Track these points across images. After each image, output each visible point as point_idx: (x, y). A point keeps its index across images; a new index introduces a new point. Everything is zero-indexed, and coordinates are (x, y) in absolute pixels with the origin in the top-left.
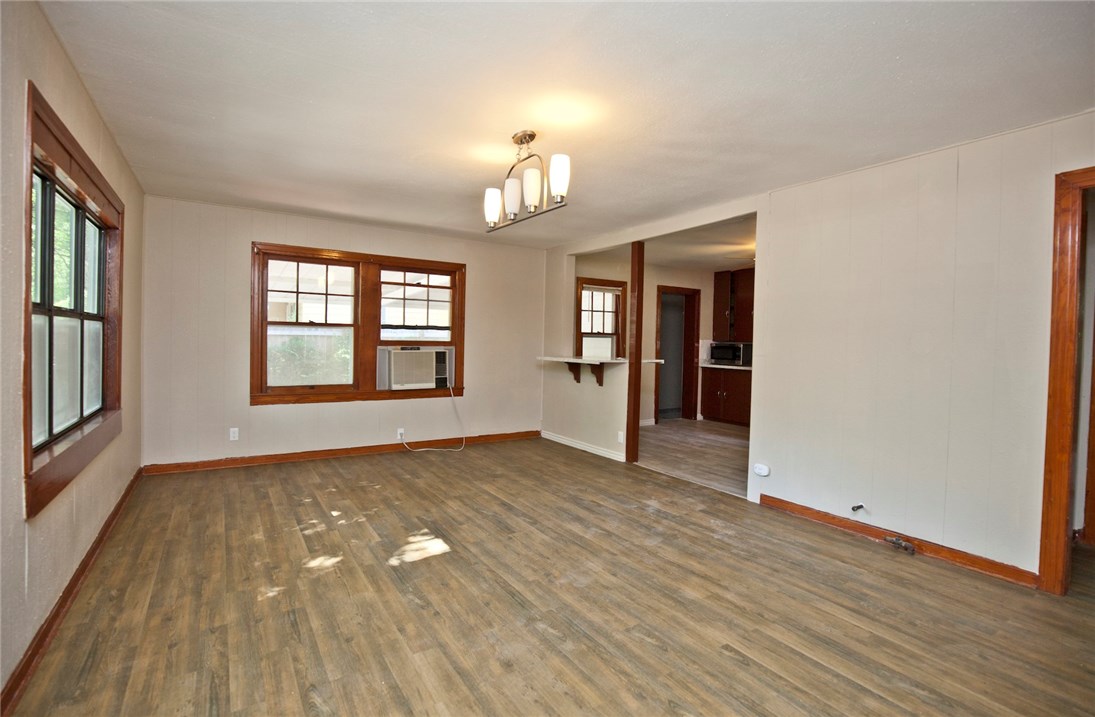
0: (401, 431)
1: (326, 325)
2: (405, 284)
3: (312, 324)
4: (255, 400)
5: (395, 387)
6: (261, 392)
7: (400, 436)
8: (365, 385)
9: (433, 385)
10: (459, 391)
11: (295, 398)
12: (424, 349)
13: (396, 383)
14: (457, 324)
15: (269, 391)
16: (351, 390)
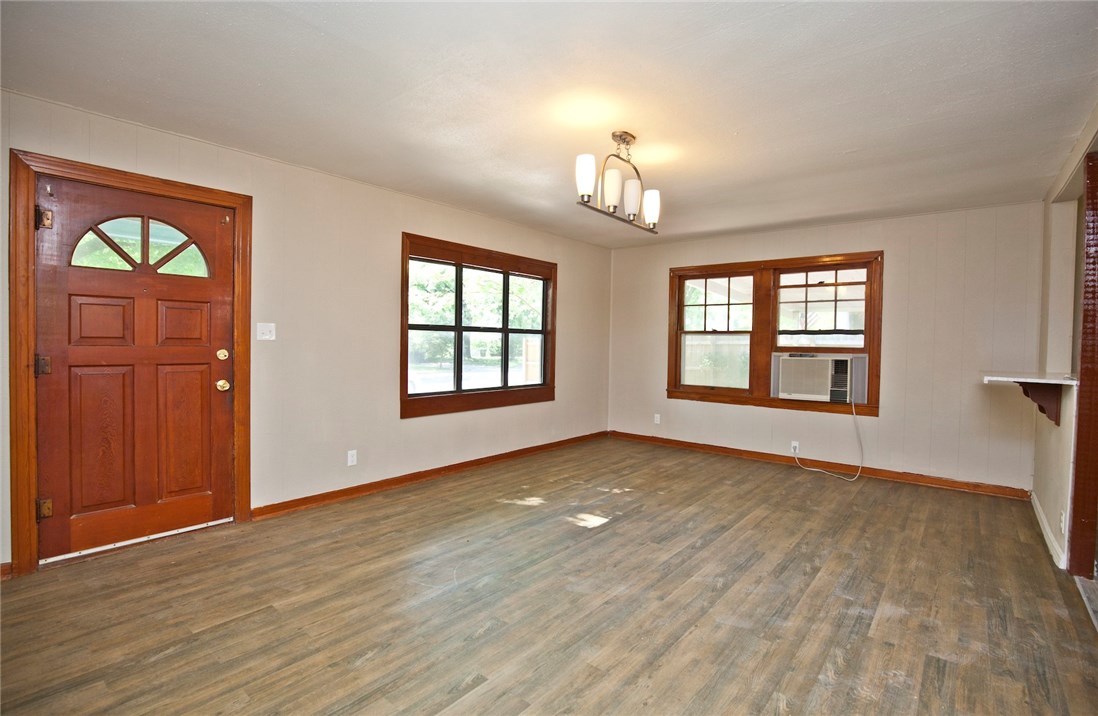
0: (795, 443)
1: (728, 332)
2: (807, 286)
3: (715, 332)
4: (671, 395)
5: (782, 396)
6: (677, 388)
7: (793, 449)
8: (759, 392)
9: (826, 398)
10: (871, 408)
11: (699, 396)
12: (821, 357)
13: (783, 392)
14: (872, 328)
15: (681, 389)
16: (746, 394)
